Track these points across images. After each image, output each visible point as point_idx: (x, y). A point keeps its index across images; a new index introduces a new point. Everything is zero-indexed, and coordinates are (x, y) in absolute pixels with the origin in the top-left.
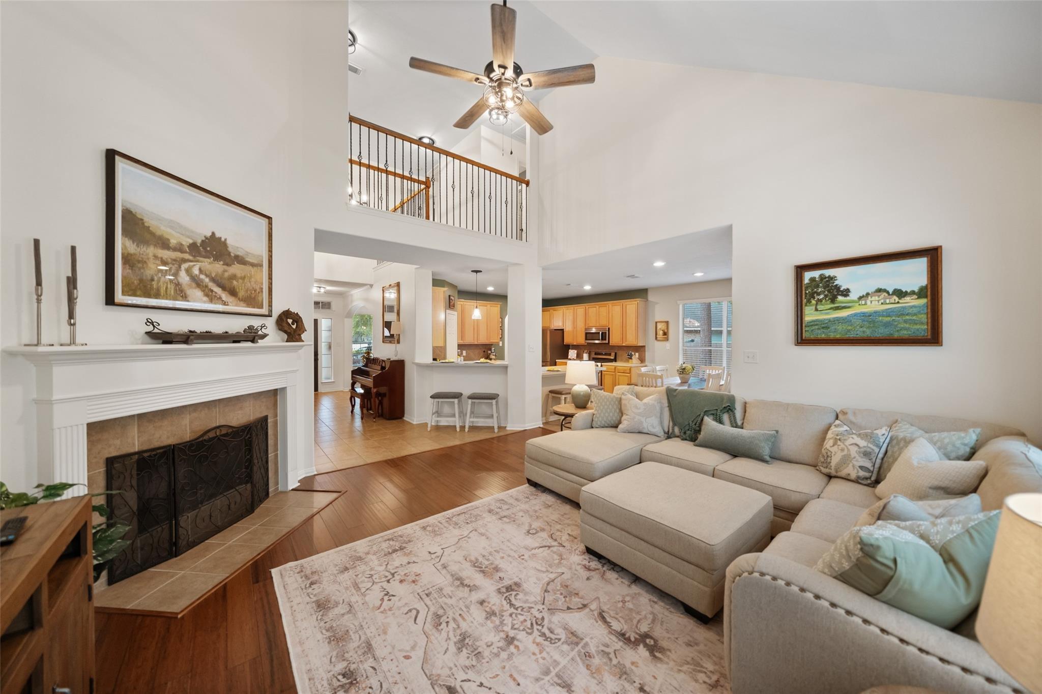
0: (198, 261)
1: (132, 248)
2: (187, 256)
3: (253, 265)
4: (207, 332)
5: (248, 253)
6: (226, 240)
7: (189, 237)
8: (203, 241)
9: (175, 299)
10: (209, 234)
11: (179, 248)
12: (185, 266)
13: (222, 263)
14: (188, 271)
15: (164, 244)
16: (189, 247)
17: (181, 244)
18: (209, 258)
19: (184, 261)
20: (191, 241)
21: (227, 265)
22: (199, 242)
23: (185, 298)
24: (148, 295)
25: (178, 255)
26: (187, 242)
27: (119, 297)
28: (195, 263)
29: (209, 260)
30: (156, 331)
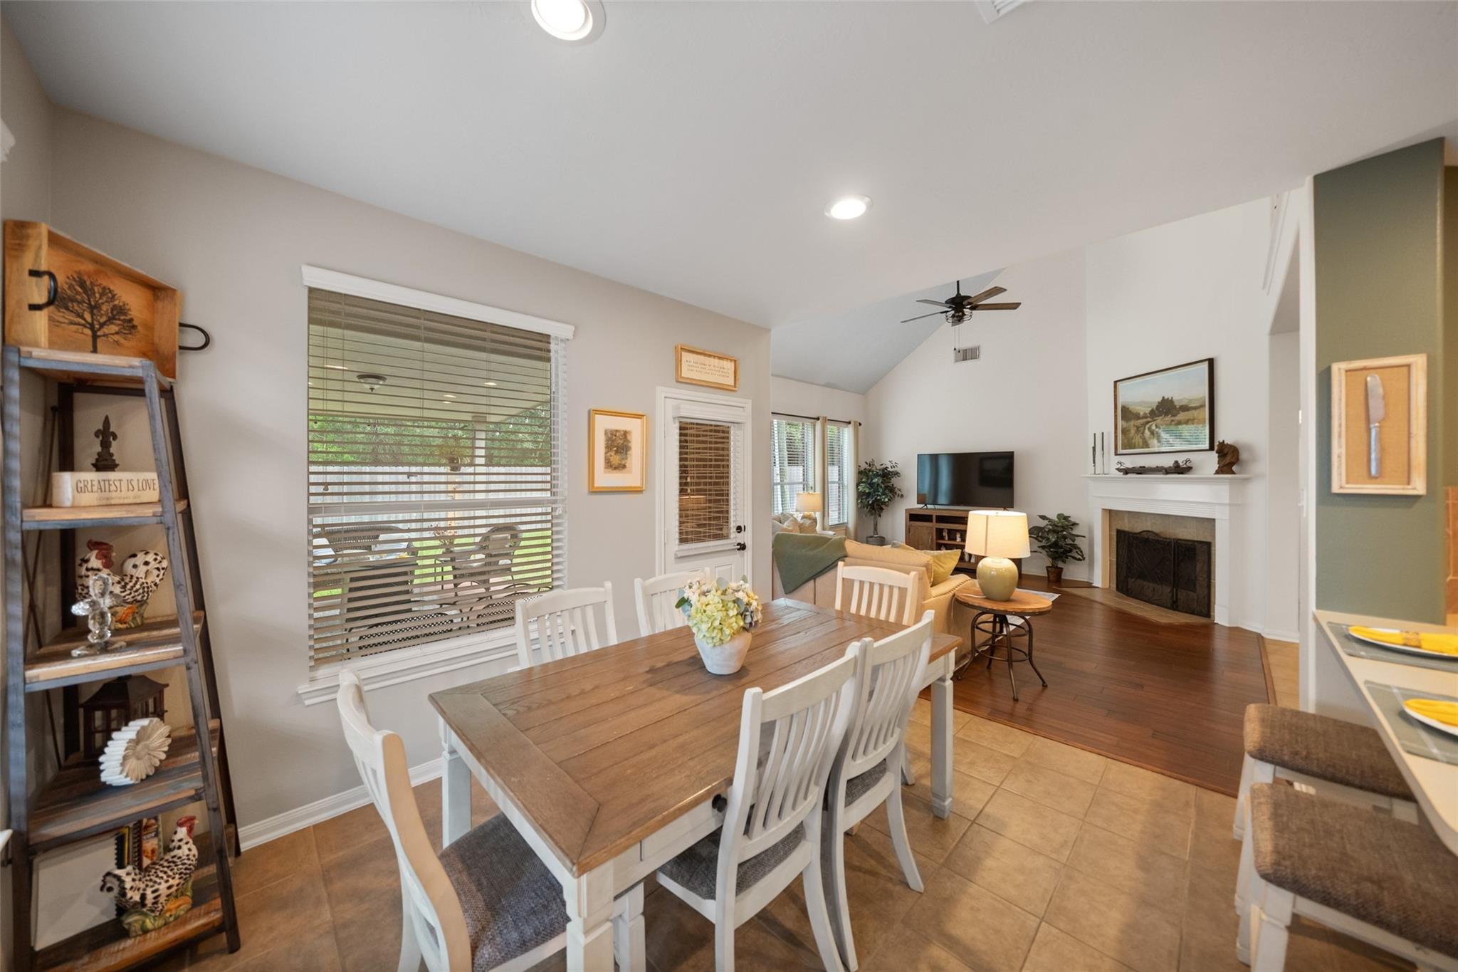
0: (1154, 421)
1: (1125, 425)
2: (1149, 419)
3: (1195, 408)
4: (1141, 467)
5: (1190, 401)
6: (1172, 398)
7: (1150, 407)
8: (1157, 406)
9: (1143, 448)
10: (1160, 399)
11: (1145, 417)
12: (1148, 426)
13: (1170, 416)
14: (1149, 429)
15: (1137, 417)
16: (1150, 414)
17: (1145, 414)
18: (1161, 415)
19: (1148, 422)
20: (1150, 409)
21: (1174, 416)
22: (1155, 407)
23: (1147, 446)
24: (1131, 448)
25: (1145, 420)
26: (1148, 410)
27: (1120, 451)
28: (1150, 424)
29: (1161, 417)
30: (1122, 467)
